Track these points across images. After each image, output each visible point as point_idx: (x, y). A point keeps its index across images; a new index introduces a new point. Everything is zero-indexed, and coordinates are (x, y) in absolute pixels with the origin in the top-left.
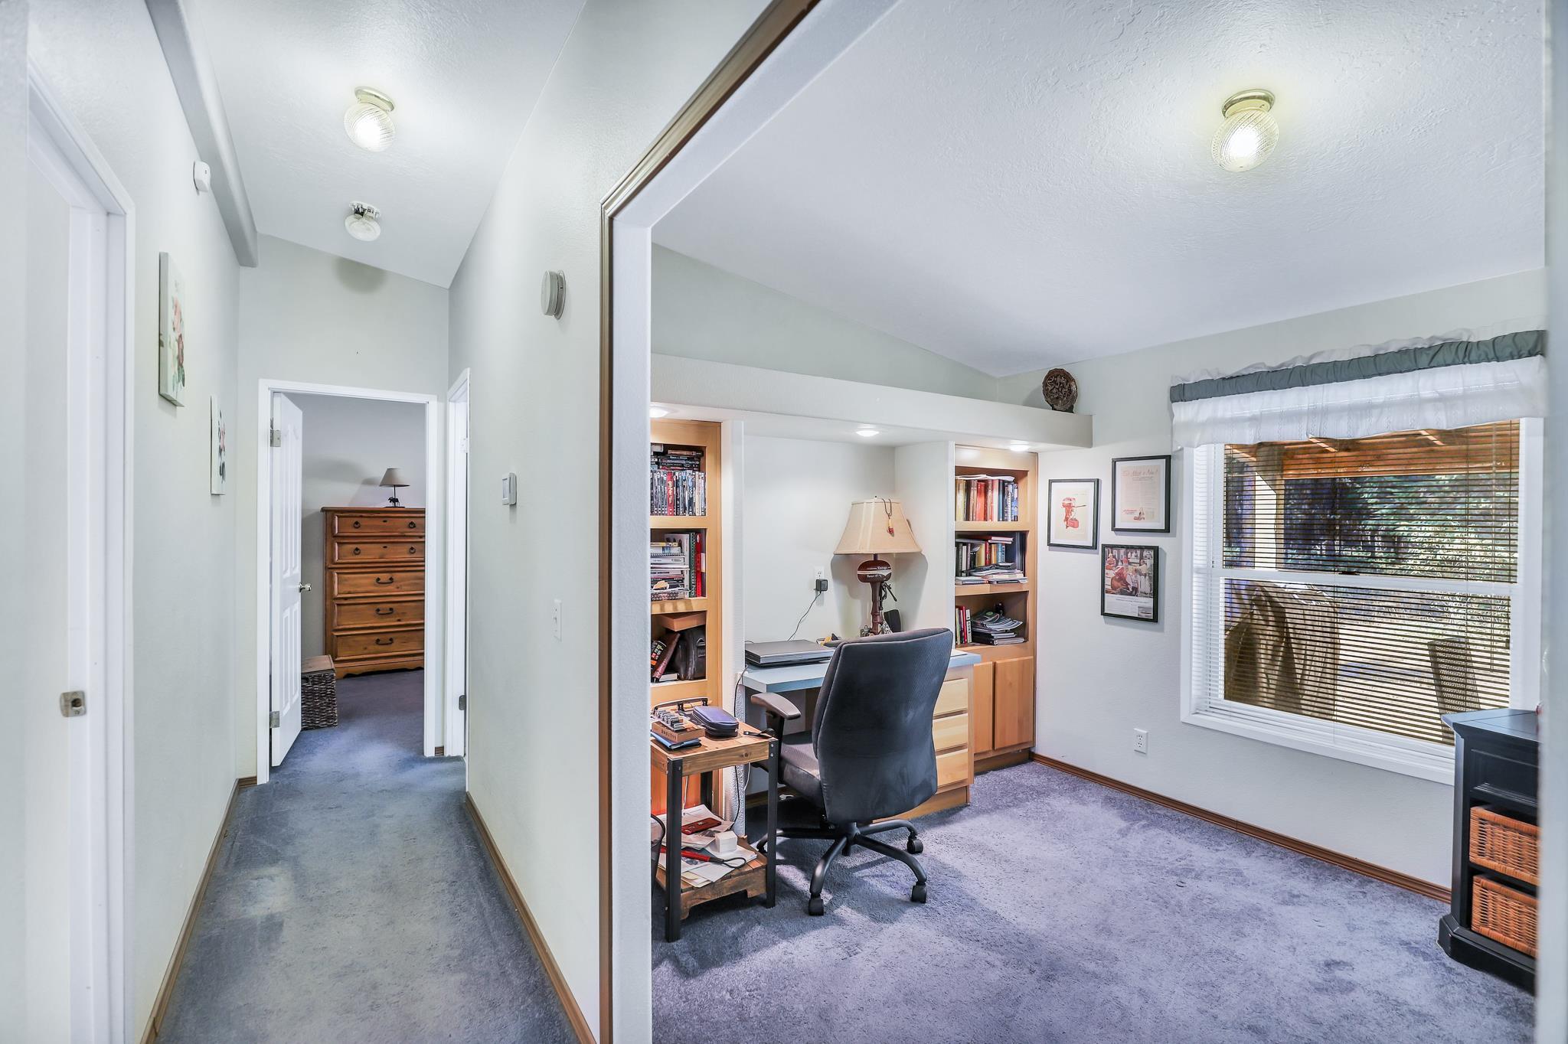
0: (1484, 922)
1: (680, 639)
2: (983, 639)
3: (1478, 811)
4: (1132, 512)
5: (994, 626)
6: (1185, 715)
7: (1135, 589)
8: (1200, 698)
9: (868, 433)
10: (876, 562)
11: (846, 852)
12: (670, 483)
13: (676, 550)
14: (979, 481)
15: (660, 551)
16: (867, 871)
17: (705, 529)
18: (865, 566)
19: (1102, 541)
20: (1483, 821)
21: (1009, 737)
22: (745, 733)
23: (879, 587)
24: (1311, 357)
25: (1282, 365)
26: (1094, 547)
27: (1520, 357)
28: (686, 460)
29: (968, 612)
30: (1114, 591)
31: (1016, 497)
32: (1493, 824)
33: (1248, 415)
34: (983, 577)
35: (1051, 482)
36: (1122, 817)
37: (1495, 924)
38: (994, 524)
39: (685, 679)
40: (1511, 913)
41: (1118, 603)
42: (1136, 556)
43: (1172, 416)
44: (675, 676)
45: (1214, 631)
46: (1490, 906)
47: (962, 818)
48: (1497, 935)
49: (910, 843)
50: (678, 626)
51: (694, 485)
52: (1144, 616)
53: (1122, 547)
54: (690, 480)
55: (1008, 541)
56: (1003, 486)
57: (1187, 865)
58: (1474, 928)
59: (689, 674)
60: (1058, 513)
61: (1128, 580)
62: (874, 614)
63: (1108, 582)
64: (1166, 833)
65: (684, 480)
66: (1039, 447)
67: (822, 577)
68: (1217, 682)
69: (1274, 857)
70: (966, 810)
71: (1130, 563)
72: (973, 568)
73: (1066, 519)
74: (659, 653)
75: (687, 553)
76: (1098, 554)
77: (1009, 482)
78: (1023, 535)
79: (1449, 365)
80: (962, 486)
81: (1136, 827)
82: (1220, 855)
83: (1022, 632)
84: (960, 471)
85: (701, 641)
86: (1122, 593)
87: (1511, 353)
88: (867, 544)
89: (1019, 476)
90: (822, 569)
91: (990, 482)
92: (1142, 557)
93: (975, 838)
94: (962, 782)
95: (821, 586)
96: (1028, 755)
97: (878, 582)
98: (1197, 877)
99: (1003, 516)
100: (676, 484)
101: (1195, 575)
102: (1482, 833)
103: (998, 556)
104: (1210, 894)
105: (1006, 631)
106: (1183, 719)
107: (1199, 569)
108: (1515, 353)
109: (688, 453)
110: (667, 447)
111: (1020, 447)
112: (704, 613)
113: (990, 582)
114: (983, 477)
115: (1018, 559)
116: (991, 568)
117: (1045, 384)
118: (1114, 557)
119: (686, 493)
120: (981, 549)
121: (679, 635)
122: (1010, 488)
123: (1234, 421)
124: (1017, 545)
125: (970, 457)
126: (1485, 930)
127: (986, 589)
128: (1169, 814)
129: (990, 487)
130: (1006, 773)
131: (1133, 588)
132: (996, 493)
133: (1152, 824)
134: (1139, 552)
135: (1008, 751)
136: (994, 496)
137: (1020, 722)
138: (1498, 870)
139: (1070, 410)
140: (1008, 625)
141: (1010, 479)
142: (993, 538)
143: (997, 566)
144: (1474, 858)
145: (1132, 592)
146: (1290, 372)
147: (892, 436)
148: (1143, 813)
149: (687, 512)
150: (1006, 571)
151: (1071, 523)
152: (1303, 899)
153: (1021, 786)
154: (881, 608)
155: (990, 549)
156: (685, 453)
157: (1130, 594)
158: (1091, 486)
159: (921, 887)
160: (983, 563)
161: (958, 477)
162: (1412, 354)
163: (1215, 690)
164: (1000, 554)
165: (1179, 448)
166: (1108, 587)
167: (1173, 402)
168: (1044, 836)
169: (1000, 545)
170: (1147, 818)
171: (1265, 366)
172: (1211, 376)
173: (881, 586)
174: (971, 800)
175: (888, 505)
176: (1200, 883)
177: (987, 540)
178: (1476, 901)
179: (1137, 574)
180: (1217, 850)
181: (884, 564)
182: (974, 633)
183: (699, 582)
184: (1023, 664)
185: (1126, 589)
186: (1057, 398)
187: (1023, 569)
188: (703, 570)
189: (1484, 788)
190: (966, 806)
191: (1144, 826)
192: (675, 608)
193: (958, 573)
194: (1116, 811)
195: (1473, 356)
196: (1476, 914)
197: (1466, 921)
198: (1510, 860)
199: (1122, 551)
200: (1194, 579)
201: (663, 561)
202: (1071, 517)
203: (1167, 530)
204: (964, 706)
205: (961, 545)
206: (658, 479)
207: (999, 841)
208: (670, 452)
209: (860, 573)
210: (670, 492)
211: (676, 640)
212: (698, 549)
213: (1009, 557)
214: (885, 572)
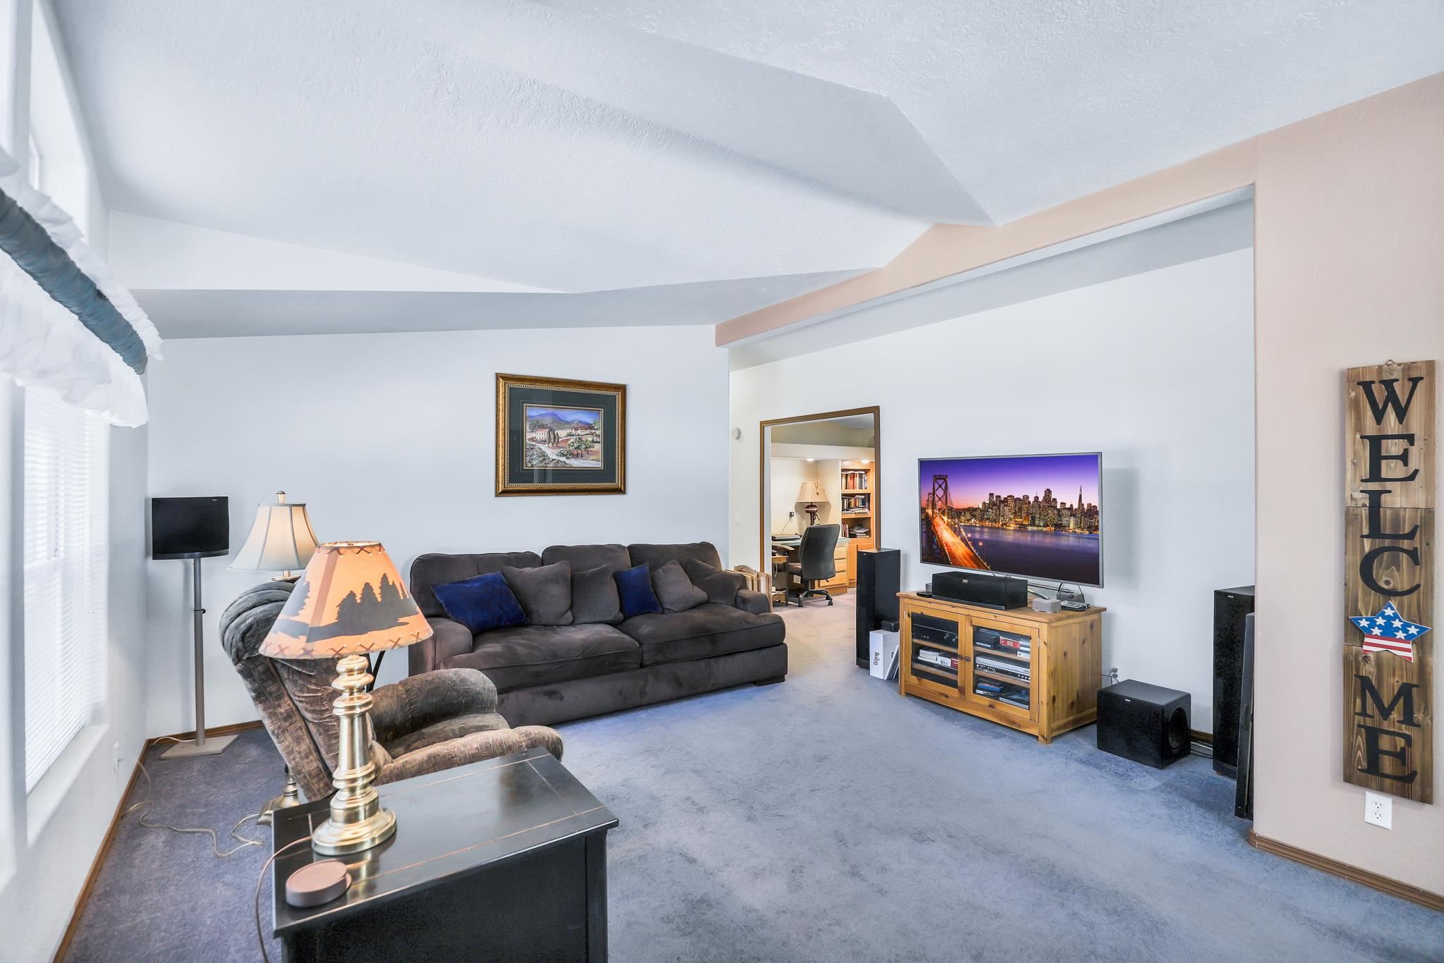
2: (854, 536)
5: (858, 531)
9: (810, 460)
10: (812, 505)
14: (851, 473)
18: (808, 507)
23: (813, 514)
29: (847, 524)
31: (866, 479)
34: (852, 511)
38: (857, 491)
55: (863, 497)
56: (861, 476)
62: (811, 524)
67: (792, 511)
72: (849, 507)
77: (863, 474)
78: (869, 495)
80: (844, 476)
83: (869, 533)
84: (844, 470)
88: (810, 498)
89: (867, 471)
90: (792, 508)
91: (854, 474)
94: (844, 584)
95: (791, 515)
97: (813, 512)
99: (861, 487)
103: (859, 503)
105: (862, 533)
111: (866, 461)
113: (855, 513)
115: (867, 504)
116: (856, 508)
120: (852, 501)
124: (867, 499)
125: (848, 465)
127: (854, 516)
129: (856, 476)
136: (857, 479)
140: (863, 530)
142: (857, 496)
143: (858, 507)
147: (818, 461)
150: (861, 509)
154: (814, 522)
155: (856, 500)
160: (853, 506)
161: (843, 473)
169: (859, 499)
175: (816, 484)
177: (854, 497)
181: (815, 506)
182: (849, 534)
187: (869, 508)
190: (846, 593)
193: (843, 509)
205: (844, 499)
209: (806, 510)
213: (864, 504)
214: (816, 509)
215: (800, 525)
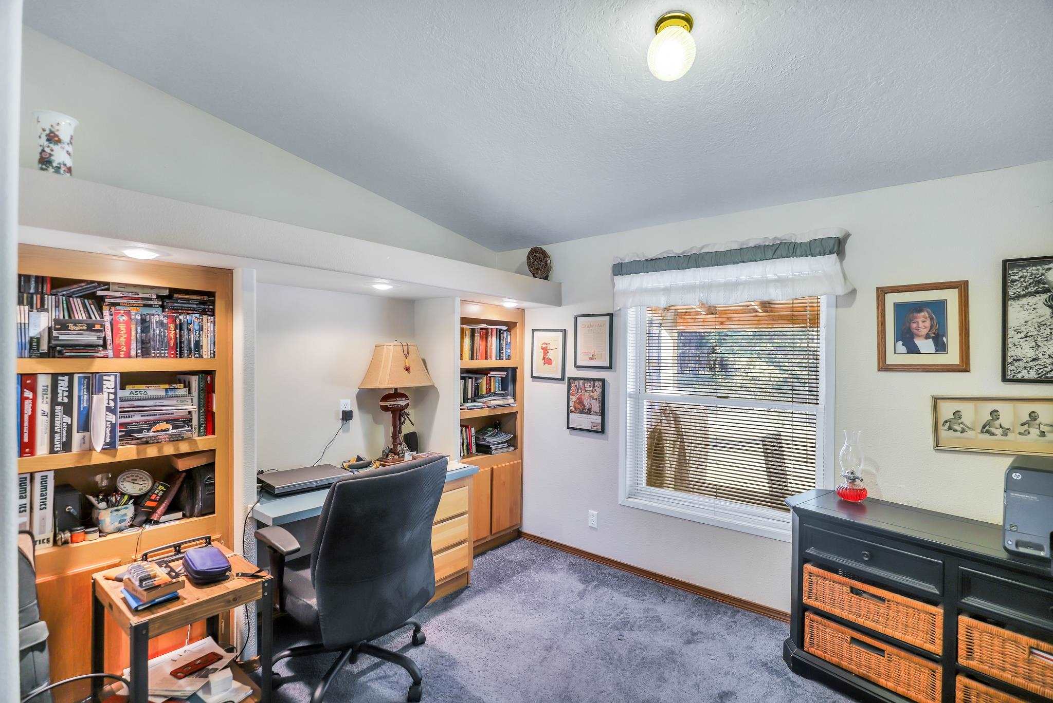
0: (812, 644)
1: (185, 478)
2: (484, 449)
3: (808, 567)
4: (588, 354)
5: (491, 440)
6: (622, 499)
7: (590, 410)
8: (631, 486)
9: (382, 287)
10: (396, 394)
11: (353, 660)
12: (172, 326)
13: (182, 391)
14: (481, 329)
15: (163, 393)
16: (372, 674)
17: (215, 371)
18: (386, 398)
19: (567, 375)
20: (811, 574)
21: (504, 523)
22: (237, 575)
23: (398, 415)
24: (702, 248)
25: (684, 252)
26: (563, 379)
27: (824, 255)
28: (197, 304)
29: (473, 429)
30: (576, 411)
31: (509, 341)
32: (817, 576)
33: (662, 287)
34: (483, 403)
35: (534, 331)
36: (581, 580)
37: (818, 645)
38: (492, 363)
39: (191, 516)
40: (828, 637)
41: (579, 420)
42: (590, 386)
43: (614, 285)
44: (180, 514)
45: (640, 438)
46: (815, 633)
47: (463, 601)
48: (819, 653)
49: (415, 636)
50: (182, 465)
51: (201, 328)
52: (595, 429)
53: (581, 379)
54: (196, 323)
55: (503, 374)
56: (500, 333)
57: (624, 618)
58: (805, 649)
59: (196, 511)
60: (538, 354)
61: (585, 403)
62: (395, 437)
63: (572, 404)
64: (609, 590)
65: (191, 324)
66: (524, 304)
67: (349, 408)
68: (642, 474)
69: (679, 600)
70: (466, 592)
71: (586, 391)
72: (477, 395)
73: (544, 358)
74: (161, 494)
75: (195, 393)
76: (565, 384)
77: (504, 331)
78: (514, 370)
79: (784, 258)
80: (468, 333)
81: (590, 588)
82: (646, 605)
83: (513, 443)
84: (464, 321)
85: (210, 478)
86: (581, 412)
87: (820, 251)
88: (386, 381)
89: (511, 326)
90: (349, 401)
91: (490, 330)
92: (594, 387)
93: (471, 620)
94: (464, 569)
95: (347, 416)
96: (517, 533)
97: (397, 410)
98: (631, 629)
99: (499, 356)
100: (180, 327)
101: (628, 399)
102: (811, 583)
103: (496, 386)
104: (641, 644)
105: (502, 443)
106: (620, 502)
107: (630, 394)
108: (822, 251)
109: (199, 298)
110: (172, 291)
111: (510, 304)
112: (213, 451)
113: (488, 407)
114: (484, 326)
115: (510, 388)
116: (490, 396)
117: (528, 258)
118: (576, 386)
119: (192, 336)
120: (483, 381)
121: (184, 474)
122: (505, 334)
123: (654, 291)
124: (510, 379)
125: (474, 311)
126: (812, 650)
127: (485, 413)
128: (612, 573)
129: (490, 334)
130: (501, 552)
131: (589, 409)
132: (494, 339)
133: (603, 583)
134: (592, 383)
135: (502, 534)
136: (493, 341)
137: (511, 511)
138: (820, 608)
139: (546, 278)
140: (503, 438)
141: (505, 328)
142: (491, 373)
143: (495, 394)
144: (806, 600)
145: (587, 412)
146: (689, 257)
147: (405, 291)
148: (595, 574)
149: (193, 354)
150: (501, 398)
151: (547, 361)
152: (700, 636)
153: (510, 562)
154: (400, 432)
155: (490, 380)
156: (195, 297)
157: (586, 413)
158: (561, 333)
159: (416, 687)
160: (484, 392)
161: (464, 326)
162: (763, 248)
163: (641, 481)
164: (497, 384)
165: (618, 308)
166: (572, 408)
167: (614, 275)
168: (524, 608)
169: (497, 378)
170: (596, 578)
171: (673, 252)
172: (639, 258)
173: (400, 413)
174: (471, 582)
175: (405, 348)
176: (634, 635)
177: (487, 375)
178: (807, 629)
179: (591, 399)
180: (643, 600)
181: (403, 396)
182: (477, 445)
183: (209, 424)
184: (513, 466)
185: (582, 409)
186: (537, 269)
187: (514, 396)
188: (214, 409)
189: (811, 551)
190: (467, 587)
191: (595, 587)
192: (178, 449)
193: (465, 400)
194: (576, 576)
195: (798, 252)
196: (807, 640)
197: (801, 645)
198: (828, 601)
199: (581, 382)
200: (628, 402)
201: (165, 402)
202: (547, 357)
203: (610, 367)
204: (466, 509)
205: (467, 378)
206: (157, 322)
207: (489, 619)
208: (176, 296)
209: (381, 403)
210: (172, 335)
211: (181, 479)
212: (208, 391)
213: (504, 387)
214: (403, 403)
215: (370, 438)
